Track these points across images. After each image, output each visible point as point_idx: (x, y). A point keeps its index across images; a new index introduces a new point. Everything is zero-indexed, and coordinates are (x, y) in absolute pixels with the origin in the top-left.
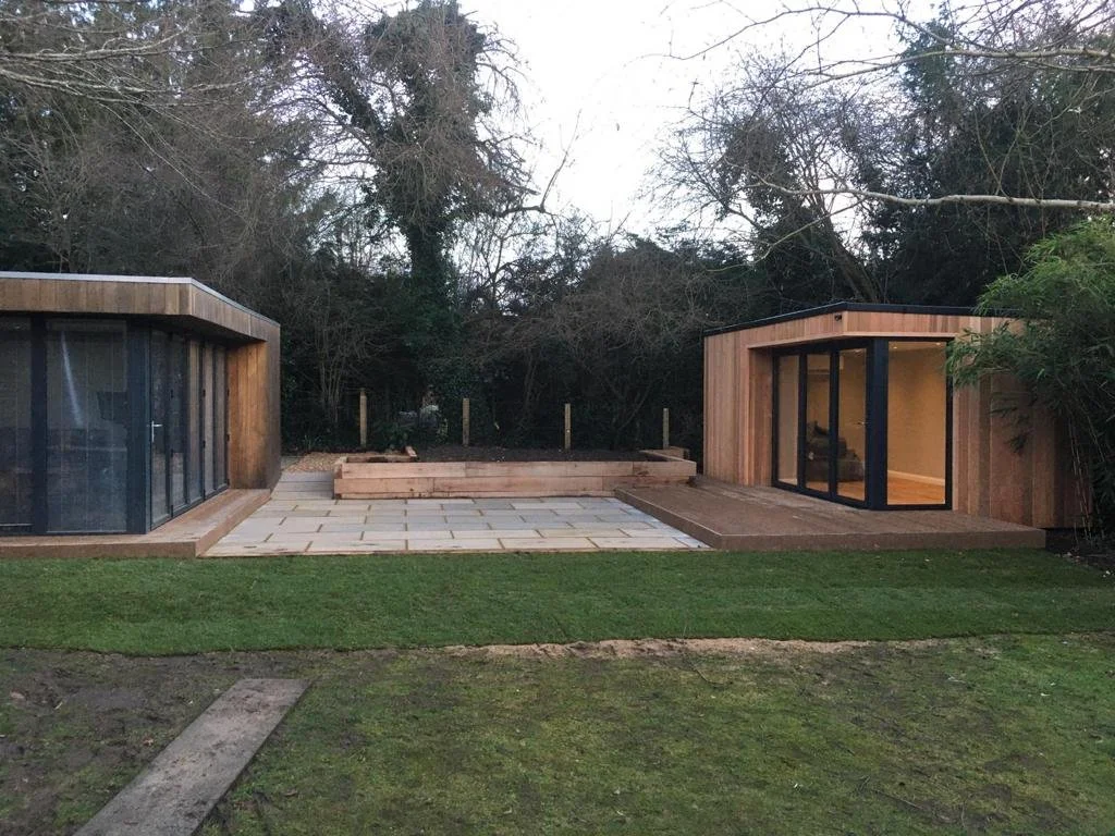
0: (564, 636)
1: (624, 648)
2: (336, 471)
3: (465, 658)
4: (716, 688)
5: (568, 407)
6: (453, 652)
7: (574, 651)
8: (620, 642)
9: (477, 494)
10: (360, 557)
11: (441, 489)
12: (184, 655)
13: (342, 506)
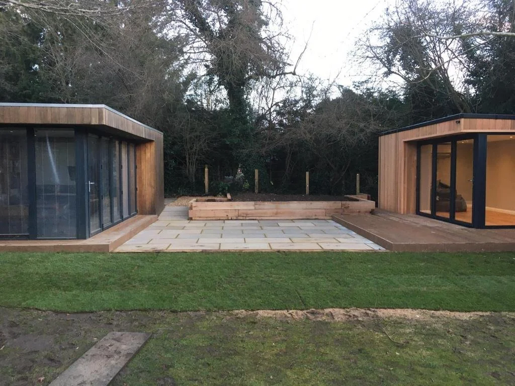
0: (303, 304)
1: (339, 314)
2: (190, 206)
3: (244, 319)
4: (399, 346)
5: (307, 173)
6: (237, 314)
7: (309, 315)
8: (337, 310)
9: (260, 218)
10: (194, 253)
11: (242, 215)
12: (86, 312)
13: (193, 224)
